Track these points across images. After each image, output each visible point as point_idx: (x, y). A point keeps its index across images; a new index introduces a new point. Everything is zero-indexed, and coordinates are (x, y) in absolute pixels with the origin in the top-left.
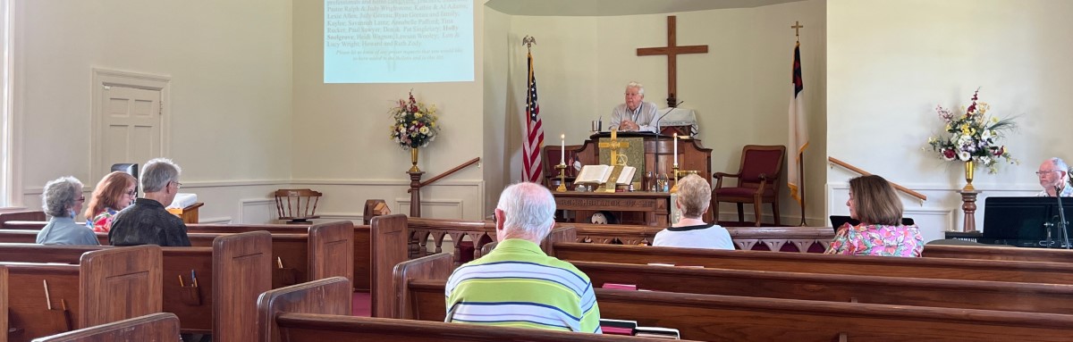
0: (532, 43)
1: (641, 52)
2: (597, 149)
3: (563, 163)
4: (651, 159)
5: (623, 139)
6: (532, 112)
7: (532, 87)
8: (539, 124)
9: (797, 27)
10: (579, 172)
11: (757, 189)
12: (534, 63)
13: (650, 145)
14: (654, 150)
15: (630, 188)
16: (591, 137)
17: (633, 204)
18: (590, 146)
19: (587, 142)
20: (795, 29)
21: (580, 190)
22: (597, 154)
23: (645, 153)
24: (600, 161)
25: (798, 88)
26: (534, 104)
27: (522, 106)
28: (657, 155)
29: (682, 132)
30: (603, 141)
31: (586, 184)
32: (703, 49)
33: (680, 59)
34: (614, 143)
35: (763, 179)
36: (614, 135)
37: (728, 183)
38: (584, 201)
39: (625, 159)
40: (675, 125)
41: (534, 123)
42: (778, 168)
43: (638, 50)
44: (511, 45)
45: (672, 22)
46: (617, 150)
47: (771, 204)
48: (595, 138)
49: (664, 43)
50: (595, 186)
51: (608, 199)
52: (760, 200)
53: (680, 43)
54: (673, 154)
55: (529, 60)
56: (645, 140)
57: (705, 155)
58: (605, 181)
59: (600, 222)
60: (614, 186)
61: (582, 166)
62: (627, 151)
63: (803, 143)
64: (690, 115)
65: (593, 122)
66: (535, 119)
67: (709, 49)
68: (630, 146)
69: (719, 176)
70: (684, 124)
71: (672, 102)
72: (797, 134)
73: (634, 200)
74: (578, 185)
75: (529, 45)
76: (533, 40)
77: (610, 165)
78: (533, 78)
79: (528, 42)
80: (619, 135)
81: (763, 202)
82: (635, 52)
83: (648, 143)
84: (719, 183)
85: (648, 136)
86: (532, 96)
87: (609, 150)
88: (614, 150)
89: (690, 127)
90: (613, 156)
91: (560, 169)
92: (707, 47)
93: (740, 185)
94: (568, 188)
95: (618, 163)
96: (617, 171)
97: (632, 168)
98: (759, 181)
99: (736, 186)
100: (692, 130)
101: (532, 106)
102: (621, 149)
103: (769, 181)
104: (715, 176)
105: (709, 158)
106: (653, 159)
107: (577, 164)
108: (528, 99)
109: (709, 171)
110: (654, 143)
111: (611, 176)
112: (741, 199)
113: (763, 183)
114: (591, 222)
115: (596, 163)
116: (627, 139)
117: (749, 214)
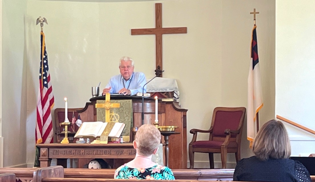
0: (44, 23)
1: (134, 32)
2: (95, 109)
3: (67, 121)
4: (138, 117)
5: (116, 101)
6: (44, 80)
7: (44, 59)
8: (50, 91)
9: (255, 13)
10: (79, 127)
11: (224, 142)
12: (45, 40)
13: (138, 106)
14: (140, 110)
15: (120, 140)
16: (91, 100)
17: (122, 153)
18: (90, 107)
19: (87, 104)
20: (253, 15)
21: (80, 142)
22: (95, 114)
23: (133, 113)
24: (97, 119)
25: (255, 61)
26: (46, 74)
27: (36, 74)
28: (143, 114)
29: (165, 96)
30: (99, 103)
31: (85, 138)
32: (183, 30)
33: (166, 38)
34: (108, 103)
35: (228, 134)
36: (108, 97)
37: (201, 137)
38: (82, 151)
39: (117, 117)
40: (161, 91)
41: (45, 90)
42: (240, 126)
43: (132, 30)
44: (27, 25)
45: (158, 8)
46: (111, 110)
47: (234, 154)
48: (93, 101)
49: (153, 26)
50: (92, 138)
51: (101, 149)
52: (225, 150)
53: (165, 25)
54: (155, 113)
55: (42, 36)
56: (133, 102)
57: (180, 114)
58: (99, 135)
59: (95, 168)
60: (107, 139)
61: (82, 122)
62: (118, 110)
63: (258, 105)
64: (173, 83)
65: (92, 88)
66: (46, 86)
67: (188, 30)
68: (121, 107)
69: (194, 132)
70: (168, 90)
71: (159, 73)
72: (254, 98)
73: (122, 149)
74: (78, 138)
75: (42, 24)
76: (45, 20)
77: (104, 122)
78: (45, 52)
79: (41, 22)
80: (112, 98)
81: (228, 152)
82: (130, 32)
83: (136, 104)
84: (195, 137)
85: (136, 99)
86: (44, 67)
87: (104, 109)
88: (107, 110)
89: (173, 93)
90: (107, 114)
91: (64, 126)
92: (186, 28)
93: (211, 138)
94: (70, 142)
95: (111, 120)
96: (110, 126)
97: (122, 123)
98: (224, 135)
99: (208, 140)
100: (175, 95)
101: (44, 75)
102: (114, 110)
103: (233, 136)
104: (191, 132)
105: (185, 116)
106: (140, 117)
107: (79, 122)
108: (41, 69)
109: (185, 127)
110: (141, 104)
111: (105, 130)
112: (211, 150)
113: (228, 137)
114: (88, 168)
115: (95, 120)
116: (119, 101)
117: (217, 161)
